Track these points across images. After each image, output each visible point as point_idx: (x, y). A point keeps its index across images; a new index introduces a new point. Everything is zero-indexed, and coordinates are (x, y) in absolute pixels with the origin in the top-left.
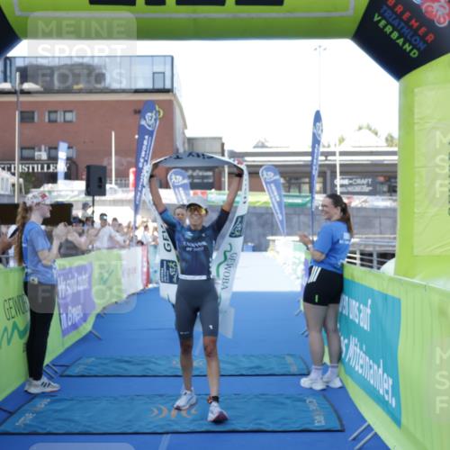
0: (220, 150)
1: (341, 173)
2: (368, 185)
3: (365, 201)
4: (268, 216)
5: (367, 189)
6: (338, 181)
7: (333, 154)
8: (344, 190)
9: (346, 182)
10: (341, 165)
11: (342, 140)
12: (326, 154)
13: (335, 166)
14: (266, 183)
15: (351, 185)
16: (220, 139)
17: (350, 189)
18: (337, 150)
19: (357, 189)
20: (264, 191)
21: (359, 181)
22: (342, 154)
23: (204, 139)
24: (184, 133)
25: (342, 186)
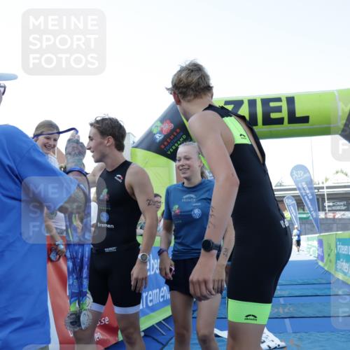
1: (328, 199)
2: (344, 205)
3: (344, 215)
5: (344, 208)
6: (327, 204)
7: (323, 188)
8: (330, 209)
9: (331, 204)
10: (327, 194)
11: (327, 180)
12: (318, 188)
13: (324, 195)
15: (334, 205)
17: (334, 208)
18: (325, 185)
19: (338, 208)
21: (338, 203)
22: (328, 188)
25: (329, 206)
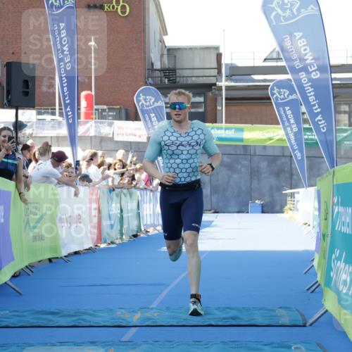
0: (215, 65)
4: (283, 160)
14: (278, 105)
16: (217, 48)
20: (278, 124)
23: (191, 49)
24: (162, 41)
